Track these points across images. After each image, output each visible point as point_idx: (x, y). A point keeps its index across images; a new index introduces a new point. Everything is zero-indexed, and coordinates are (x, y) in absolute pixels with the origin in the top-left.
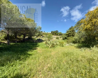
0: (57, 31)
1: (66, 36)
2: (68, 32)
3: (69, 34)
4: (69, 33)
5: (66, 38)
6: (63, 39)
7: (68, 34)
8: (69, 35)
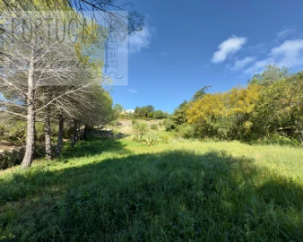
0: (150, 108)
1: (172, 123)
2: (177, 113)
3: (180, 118)
4: (179, 115)
5: (173, 127)
6: (167, 130)
7: (176, 117)
8: (179, 121)
